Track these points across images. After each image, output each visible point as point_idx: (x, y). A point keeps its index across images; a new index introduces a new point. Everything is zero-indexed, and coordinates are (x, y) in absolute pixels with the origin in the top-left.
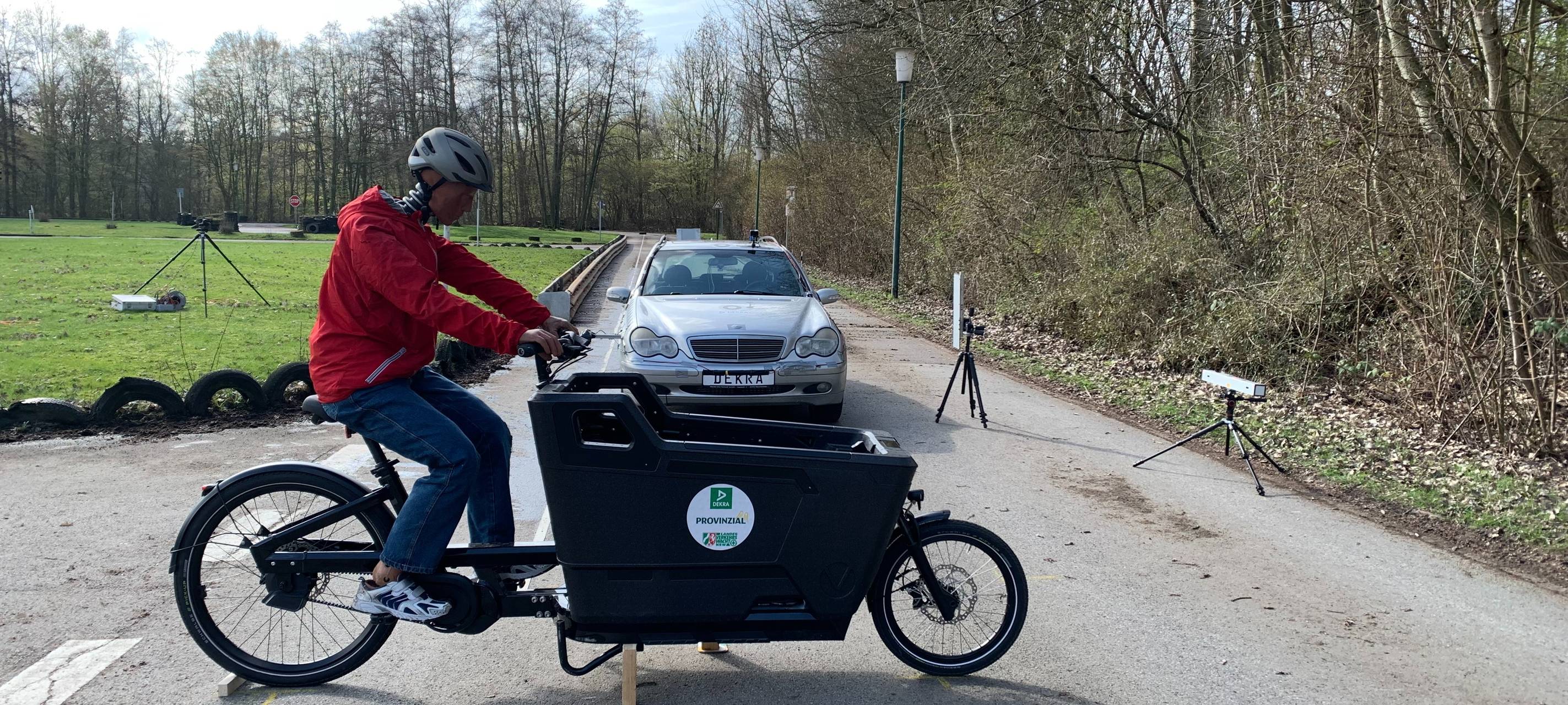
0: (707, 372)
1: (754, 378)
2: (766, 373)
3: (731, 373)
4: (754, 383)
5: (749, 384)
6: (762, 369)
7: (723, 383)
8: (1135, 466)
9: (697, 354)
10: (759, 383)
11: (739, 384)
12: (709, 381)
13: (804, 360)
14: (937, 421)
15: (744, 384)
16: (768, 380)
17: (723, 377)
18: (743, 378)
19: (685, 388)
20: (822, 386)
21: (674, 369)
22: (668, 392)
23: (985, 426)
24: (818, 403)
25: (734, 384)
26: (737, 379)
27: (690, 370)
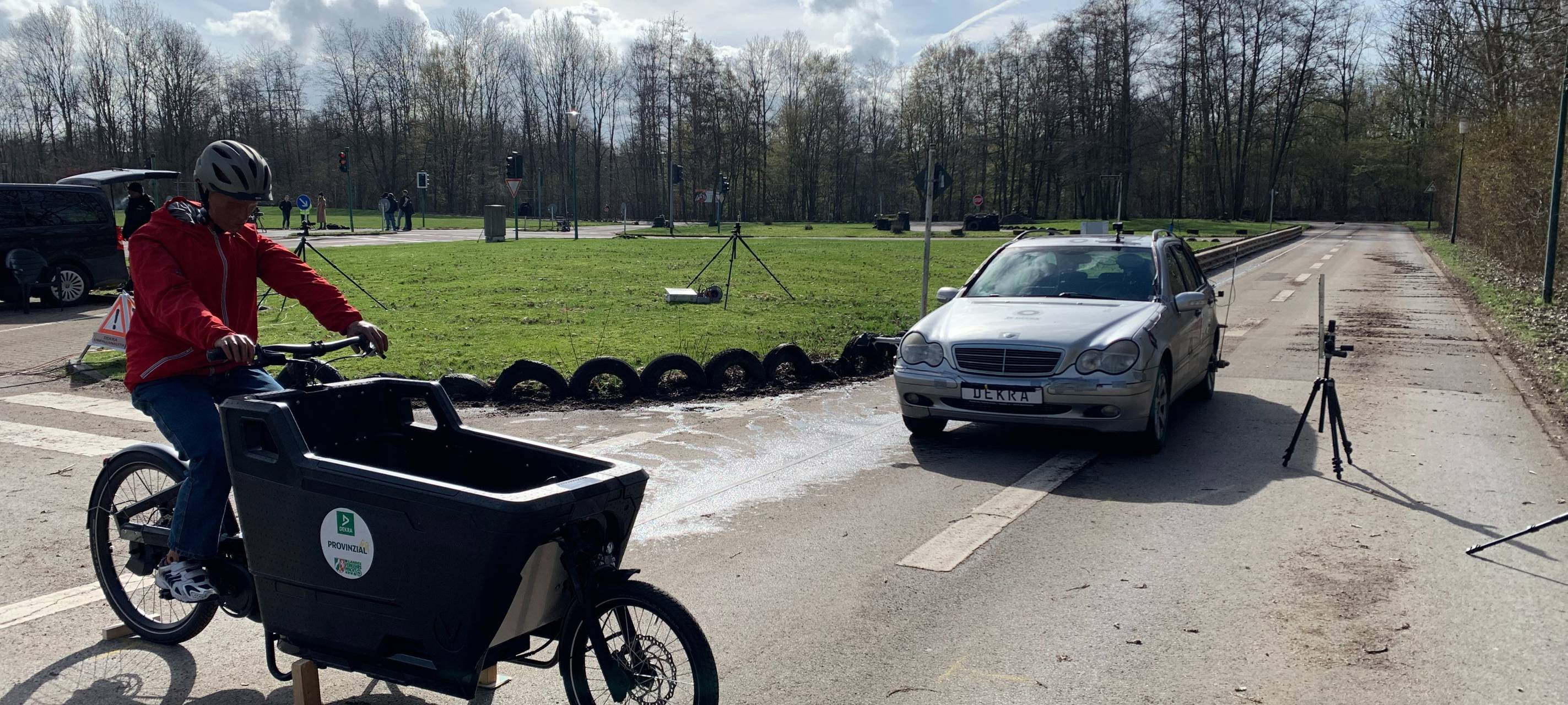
0: (965, 385)
1: (1018, 395)
2: (1032, 389)
3: (992, 387)
4: (1018, 400)
5: (1012, 401)
6: (1028, 384)
7: (983, 398)
8: (1469, 553)
9: (960, 364)
10: (1024, 401)
11: (1001, 400)
12: (968, 394)
13: (1084, 377)
14: (1285, 464)
15: (1007, 400)
16: (1035, 398)
17: (983, 392)
18: (1005, 393)
19: (946, 400)
20: (1108, 409)
21: (932, 379)
22: (931, 403)
23: (1339, 477)
24: (1103, 429)
25: (995, 399)
26: (999, 394)
27: (949, 381)
